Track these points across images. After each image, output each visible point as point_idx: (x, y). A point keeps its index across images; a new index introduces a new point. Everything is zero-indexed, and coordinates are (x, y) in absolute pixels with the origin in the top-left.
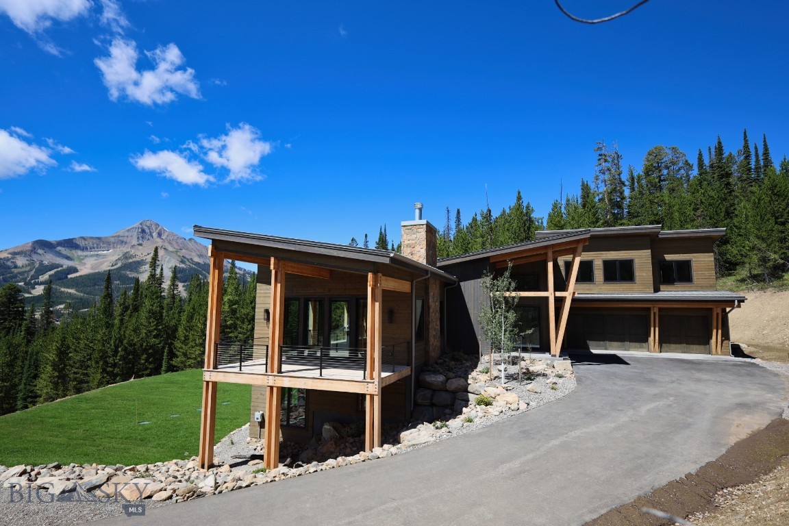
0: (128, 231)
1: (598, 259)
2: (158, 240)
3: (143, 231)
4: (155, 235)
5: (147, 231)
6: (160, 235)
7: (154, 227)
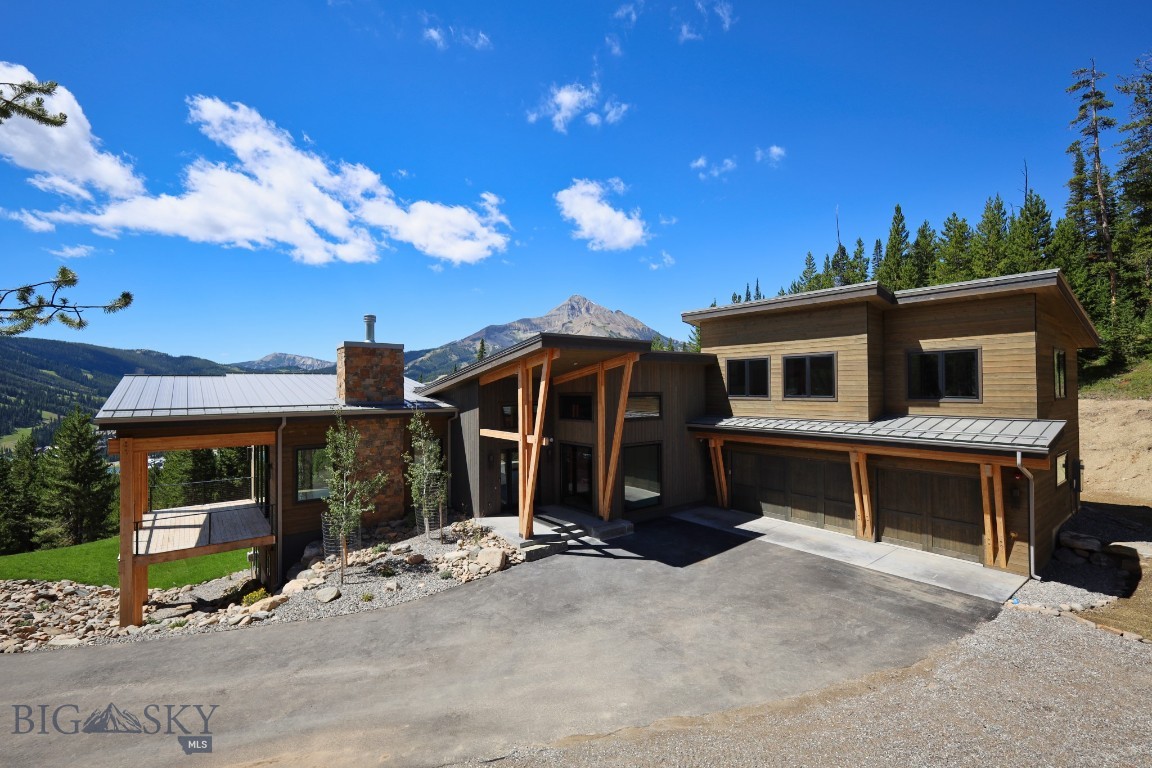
0: (558, 309)
1: (775, 353)
2: (586, 315)
3: (573, 308)
4: (583, 310)
5: (576, 307)
6: (588, 310)
7: (581, 302)
